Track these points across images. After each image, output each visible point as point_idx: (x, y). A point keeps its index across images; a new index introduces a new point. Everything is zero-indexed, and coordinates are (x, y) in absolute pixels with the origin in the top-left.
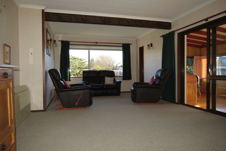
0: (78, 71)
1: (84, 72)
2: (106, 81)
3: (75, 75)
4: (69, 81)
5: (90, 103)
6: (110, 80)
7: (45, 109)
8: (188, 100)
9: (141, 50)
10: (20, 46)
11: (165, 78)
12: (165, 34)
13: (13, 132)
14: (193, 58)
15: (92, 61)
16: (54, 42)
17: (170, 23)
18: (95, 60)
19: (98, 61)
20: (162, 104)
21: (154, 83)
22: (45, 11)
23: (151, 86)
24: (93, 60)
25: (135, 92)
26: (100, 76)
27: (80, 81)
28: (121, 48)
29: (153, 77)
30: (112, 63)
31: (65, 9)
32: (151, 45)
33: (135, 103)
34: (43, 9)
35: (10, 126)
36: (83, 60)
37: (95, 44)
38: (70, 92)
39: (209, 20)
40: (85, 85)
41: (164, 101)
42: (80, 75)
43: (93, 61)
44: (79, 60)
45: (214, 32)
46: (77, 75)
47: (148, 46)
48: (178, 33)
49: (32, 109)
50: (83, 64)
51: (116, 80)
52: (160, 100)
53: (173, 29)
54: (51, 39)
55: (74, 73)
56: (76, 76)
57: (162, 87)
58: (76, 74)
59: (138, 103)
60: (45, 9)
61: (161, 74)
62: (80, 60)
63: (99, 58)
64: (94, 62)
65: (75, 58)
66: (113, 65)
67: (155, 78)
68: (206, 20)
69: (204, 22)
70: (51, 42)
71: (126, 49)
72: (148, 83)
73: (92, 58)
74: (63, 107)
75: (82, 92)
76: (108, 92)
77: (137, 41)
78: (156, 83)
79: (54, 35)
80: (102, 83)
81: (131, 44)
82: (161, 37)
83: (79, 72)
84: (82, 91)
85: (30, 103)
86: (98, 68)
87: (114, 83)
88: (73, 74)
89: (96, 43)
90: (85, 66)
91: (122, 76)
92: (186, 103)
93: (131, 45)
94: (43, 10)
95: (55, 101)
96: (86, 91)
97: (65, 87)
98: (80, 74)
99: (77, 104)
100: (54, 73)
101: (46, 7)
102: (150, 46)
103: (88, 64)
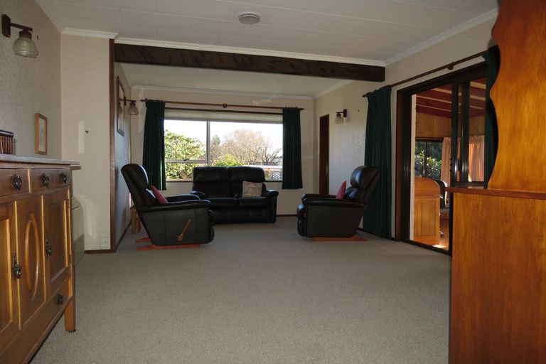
0: (182, 167)
1: (196, 171)
2: (244, 191)
3: (174, 176)
4: (163, 189)
5: (210, 237)
6: (253, 188)
7: (114, 248)
8: (419, 233)
9: (325, 121)
10: (63, 114)
11: (369, 185)
12: (372, 91)
13: (71, 278)
14: (442, 141)
15: (214, 144)
16: (131, 104)
17: (383, 69)
18: (223, 141)
19: (230, 144)
20: (362, 240)
21: (346, 196)
22: (117, 42)
23: (340, 202)
24: (217, 141)
25: (305, 215)
26: (233, 179)
27: (188, 190)
28: (280, 118)
29: (345, 184)
30: (263, 148)
31: (158, 38)
32: (345, 112)
33: (305, 237)
34: (112, 38)
35: (67, 265)
36: (193, 142)
37: (222, 108)
38: (166, 213)
39: (456, 68)
40: (197, 199)
41: (368, 234)
42: (186, 176)
43: (219, 143)
44: (185, 142)
45: (466, 95)
46: (180, 177)
47: (339, 114)
48: (398, 91)
49: (87, 248)
50: (193, 150)
51: (267, 189)
52: (358, 231)
53: (389, 81)
54: (125, 97)
55: (172, 173)
56: (178, 179)
57: (363, 205)
58: (178, 174)
59: (310, 238)
60: (117, 37)
61: (361, 177)
62: (187, 140)
63: (233, 137)
64: (221, 144)
65: (175, 138)
66: (265, 152)
67: (349, 185)
68: (450, 66)
69: (446, 71)
70: (125, 104)
71: (291, 119)
72: (334, 197)
73: (216, 136)
74: (150, 243)
75: (191, 212)
76: (250, 214)
77: (315, 102)
78: (350, 195)
79: (130, 88)
80: (236, 196)
81: (303, 109)
82: (364, 96)
83: (184, 168)
84: (193, 210)
85: (83, 234)
86: (228, 160)
87: (262, 196)
88: (171, 175)
89: (225, 106)
90: (199, 156)
91: (282, 180)
92: (412, 238)
93: (301, 112)
94: (111, 41)
95: (133, 233)
96: (200, 210)
97: (158, 201)
98: (186, 174)
99: (181, 237)
100: (134, 174)
101: (117, 34)
102: (342, 114)
103: (205, 150)
